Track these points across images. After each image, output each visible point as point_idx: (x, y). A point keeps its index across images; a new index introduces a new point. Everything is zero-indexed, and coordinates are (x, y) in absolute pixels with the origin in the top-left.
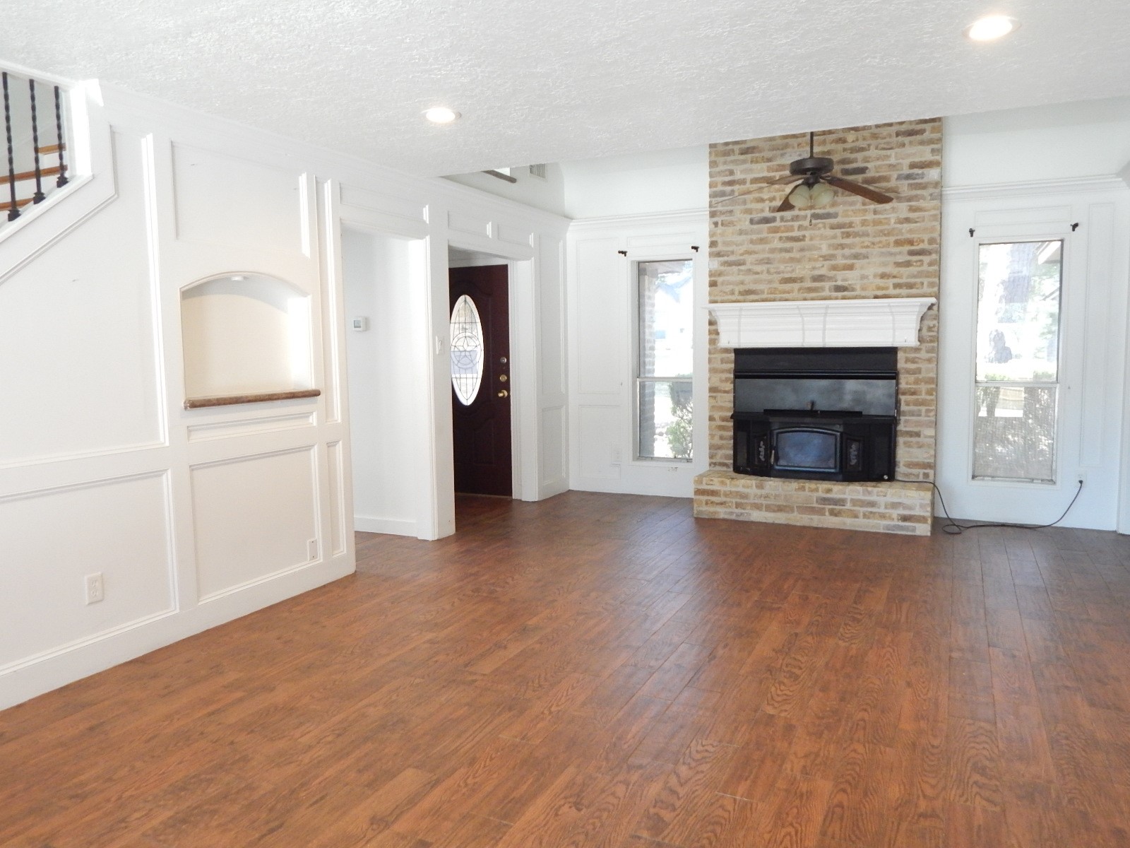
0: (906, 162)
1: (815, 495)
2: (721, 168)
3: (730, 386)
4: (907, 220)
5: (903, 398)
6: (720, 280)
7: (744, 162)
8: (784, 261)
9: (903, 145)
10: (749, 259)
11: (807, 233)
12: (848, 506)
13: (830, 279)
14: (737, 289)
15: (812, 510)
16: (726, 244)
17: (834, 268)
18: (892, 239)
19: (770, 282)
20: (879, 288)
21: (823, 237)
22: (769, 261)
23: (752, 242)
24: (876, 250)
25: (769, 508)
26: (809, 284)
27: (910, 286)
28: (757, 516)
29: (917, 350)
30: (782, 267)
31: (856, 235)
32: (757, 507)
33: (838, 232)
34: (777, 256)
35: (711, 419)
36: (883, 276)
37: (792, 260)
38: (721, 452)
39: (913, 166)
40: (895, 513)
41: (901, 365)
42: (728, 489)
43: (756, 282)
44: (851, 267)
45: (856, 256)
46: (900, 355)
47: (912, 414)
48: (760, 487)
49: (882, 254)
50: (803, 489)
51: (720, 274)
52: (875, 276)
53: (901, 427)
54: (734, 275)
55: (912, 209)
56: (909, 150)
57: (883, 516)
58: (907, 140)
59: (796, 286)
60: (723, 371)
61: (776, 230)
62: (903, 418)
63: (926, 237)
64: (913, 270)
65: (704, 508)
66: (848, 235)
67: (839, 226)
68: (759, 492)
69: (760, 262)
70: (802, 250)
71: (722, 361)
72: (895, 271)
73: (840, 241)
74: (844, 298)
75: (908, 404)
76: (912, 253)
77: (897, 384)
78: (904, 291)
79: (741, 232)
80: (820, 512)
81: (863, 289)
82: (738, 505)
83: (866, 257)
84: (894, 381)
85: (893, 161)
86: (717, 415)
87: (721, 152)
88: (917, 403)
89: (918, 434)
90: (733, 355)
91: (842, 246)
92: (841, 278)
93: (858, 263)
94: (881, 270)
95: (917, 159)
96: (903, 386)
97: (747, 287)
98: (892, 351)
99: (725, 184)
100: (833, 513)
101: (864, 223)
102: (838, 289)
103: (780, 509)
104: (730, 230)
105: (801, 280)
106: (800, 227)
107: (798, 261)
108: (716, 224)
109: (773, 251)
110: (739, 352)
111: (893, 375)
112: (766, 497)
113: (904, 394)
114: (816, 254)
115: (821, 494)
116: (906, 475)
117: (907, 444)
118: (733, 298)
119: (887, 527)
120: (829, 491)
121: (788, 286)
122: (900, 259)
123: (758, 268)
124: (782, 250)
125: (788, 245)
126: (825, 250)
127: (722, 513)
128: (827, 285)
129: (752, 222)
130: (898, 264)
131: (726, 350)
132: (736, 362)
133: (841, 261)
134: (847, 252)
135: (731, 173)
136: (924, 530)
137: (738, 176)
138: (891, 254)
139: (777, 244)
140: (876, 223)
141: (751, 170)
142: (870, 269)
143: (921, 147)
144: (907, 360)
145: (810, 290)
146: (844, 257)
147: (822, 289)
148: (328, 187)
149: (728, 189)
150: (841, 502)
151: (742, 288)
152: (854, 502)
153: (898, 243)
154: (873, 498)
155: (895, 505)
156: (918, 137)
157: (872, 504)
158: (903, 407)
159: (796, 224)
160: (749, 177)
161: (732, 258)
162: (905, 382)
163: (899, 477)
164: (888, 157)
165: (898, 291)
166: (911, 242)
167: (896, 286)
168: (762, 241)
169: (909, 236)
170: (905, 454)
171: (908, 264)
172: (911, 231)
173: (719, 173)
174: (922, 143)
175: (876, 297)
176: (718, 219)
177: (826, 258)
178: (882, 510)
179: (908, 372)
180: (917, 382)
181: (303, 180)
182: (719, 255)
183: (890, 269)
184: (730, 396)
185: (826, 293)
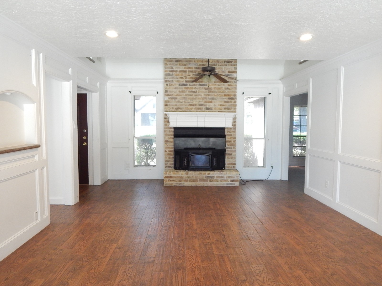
0: (227, 71)
1: (205, 175)
2: (169, 66)
3: (172, 140)
4: (228, 88)
5: (227, 143)
6: (168, 104)
7: (177, 65)
8: (190, 99)
9: (226, 65)
10: (179, 97)
11: (197, 90)
12: (215, 178)
13: (205, 105)
14: (174, 107)
15: (204, 181)
16: (170, 92)
17: (206, 102)
18: (223, 94)
19: (185, 105)
20: (220, 109)
21: (202, 92)
22: (185, 99)
23: (179, 92)
24: (219, 97)
25: (190, 181)
26: (198, 107)
27: (229, 109)
28: (186, 184)
29: (231, 128)
30: (189, 101)
31: (213, 92)
32: (186, 181)
33: (207, 90)
34: (188, 97)
35: (166, 151)
36: (221, 105)
37: (193, 98)
38: (169, 163)
39: (229, 72)
40: (229, 179)
41: (226, 133)
42: (176, 175)
43: (181, 105)
44: (211, 102)
45: (213, 99)
46: (226, 130)
47: (230, 148)
48: (187, 174)
49: (221, 98)
50: (201, 174)
51: (168, 102)
52: (218, 105)
53: (226, 152)
54: (173, 102)
55: (229, 85)
56: (228, 67)
57: (226, 181)
58: (227, 64)
59: (194, 107)
60: (170, 135)
61: (187, 88)
62: (227, 150)
63: (233, 94)
64: (229, 104)
65: (168, 183)
66: (210, 92)
67: (208, 88)
68: (186, 176)
69: (182, 99)
70: (196, 95)
71: (169, 131)
72: (224, 104)
73: (208, 93)
74: (209, 112)
75: (228, 145)
76: (229, 99)
77: (226, 139)
78: (227, 110)
79: (176, 88)
80: (207, 181)
81: (215, 109)
82: (179, 181)
83: (216, 99)
84: (225, 138)
85: (223, 70)
86: (167, 150)
87: (168, 61)
88: (231, 145)
89: (231, 154)
90: (173, 129)
91: (208, 95)
92: (208, 105)
93: (213, 101)
94: (220, 103)
95: (230, 70)
96: (227, 139)
97: (178, 107)
98: (223, 129)
99: (170, 71)
100: (210, 181)
101: (215, 88)
102: (207, 109)
103: (194, 181)
104: (172, 87)
105: (196, 105)
106: (195, 88)
107: (195, 99)
108: (167, 85)
109: (186, 95)
110: (175, 128)
111: (224, 136)
112: (189, 177)
113: (227, 142)
114: (200, 97)
115: (207, 175)
116: (228, 167)
117: (228, 158)
118: (173, 110)
119: (227, 184)
120: (209, 174)
121: (191, 107)
122: (226, 100)
123: (181, 101)
124: (189, 95)
125: (191, 93)
126: (203, 96)
127: (174, 184)
128: (204, 107)
129: (179, 85)
130: (225, 102)
131: (171, 128)
132: (174, 132)
133: (208, 100)
134: (210, 97)
135: (172, 68)
136: (237, 184)
137: (175, 69)
138: (223, 99)
139: (188, 93)
140: (219, 88)
141: (179, 68)
142: (217, 103)
143: (231, 66)
144: (228, 132)
145: (199, 109)
146: (209, 98)
147: (202, 108)
148: (41, 56)
149: (171, 73)
150: (213, 177)
151: (176, 107)
152: (217, 177)
153: (225, 95)
154: (223, 175)
155: (229, 177)
156: (231, 63)
157: (222, 177)
158: (227, 146)
159: (194, 87)
160: (178, 70)
161: (172, 97)
162: (228, 138)
163: (226, 168)
164: (222, 68)
165: (225, 110)
166: (229, 95)
167: (225, 108)
168: (183, 92)
169: (228, 93)
170: (228, 161)
171: (228, 102)
172: (229, 92)
173: (168, 68)
174: (232, 65)
175: (219, 112)
176: (168, 83)
177: (203, 98)
178: (225, 179)
179: (228, 135)
180: (231, 138)
181: (33, 52)
182: (168, 95)
183: (223, 103)
184: (172, 144)
185: (204, 110)
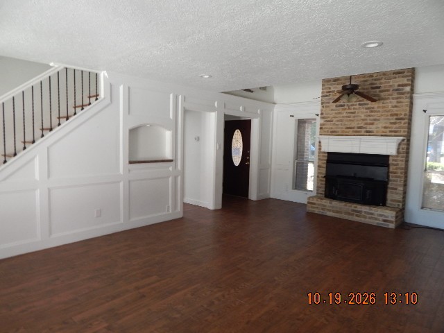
0: (397, 84)
1: (351, 208)
2: (326, 86)
3: (325, 166)
4: (396, 106)
5: (391, 175)
6: (324, 127)
7: (335, 84)
8: (347, 121)
9: (395, 78)
10: (334, 119)
11: (357, 111)
12: (363, 214)
13: (364, 128)
14: (330, 130)
15: (349, 214)
16: (327, 114)
17: (366, 124)
18: (389, 113)
19: (342, 128)
20: (383, 132)
21: (362, 112)
22: (341, 121)
23: (336, 113)
24: (383, 118)
25: (333, 211)
26: (356, 129)
27: (396, 132)
28: (329, 214)
29: (397, 156)
30: (346, 123)
31: (375, 112)
32: (330, 211)
33: (368, 110)
34: (346, 119)
35: (318, 177)
36: (385, 127)
37: (350, 120)
38: (321, 189)
39: (399, 86)
40: (381, 218)
41: (391, 162)
42: (319, 203)
43: (336, 128)
44: (372, 124)
45: (375, 120)
46: (390, 158)
47: (394, 181)
48: (331, 203)
49: (385, 119)
50: (346, 205)
51: (323, 125)
52: (382, 127)
53: (389, 186)
54: (329, 125)
55: (398, 102)
56: (397, 79)
57: (376, 219)
58: (397, 76)
59: (351, 130)
60: (323, 160)
61: (345, 109)
62: (390, 182)
63: (403, 113)
64: (397, 125)
65: (310, 209)
66: (372, 112)
67: (368, 108)
68: (330, 205)
69: (338, 121)
70: (354, 117)
71: (323, 156)
72: (390, 126)
73: (369, 114)
74: (369, 135)
75: (392, 177)
76: (397, 119)
77: (389, 169)
78: (393, 134)
79: (332, 110)
80: (352, 215)
81: (377, 132)
82: (322, 209)
83: (379, 120)
84: (386, 168)
85: (391, 84)
86: (320, 176)
87: (326, 82)
88: (396, 177)
89: (396, 189)
90: (327, 155)
91: (370, 116)
92: (369, 128)
93: (375, 122)
94: (384, 125)
95: (401, 83)
96: (391, 170)
97: (333, 130)
98: (387, 157)
99: (327, 92)
100: (357, 216)
101: (379, 107)
102: (367, 132)
103: (337, 212)
104: (327, 109)
105: (353, 128)
106: (354, 109)
107: (353, 121)
108: (323, 107)
109: (343, 117)
110: (328, 153)
111: (387, 165)
112: (332, 207)
113: (391, 173)
114: (359, 118)
115: (353, 208)
116: (390, 204)
117: (392, 193)
118: (329, 133)
119: (378, 223)
120: (356, 207)
121: (348, 130)
122: (392, 121)
123: (337, 123)
124: (346, 117)
125: (349, 115)
126: (363, 117)
127: (316, 211)
128: (363, 130)
129: (336, 106)
130: (391, 123)
131: (325, 153)
132: (328, 157)
133: (369, 121)
134: (371, 118)
135: (330, 88)
136: (392, 226)
137: (332, 89)
138: (388, 119)
139: (345, 114)
140: (383, 107)
141: (336, 87)
142: (380, 125)
143: (403, 79)
144: (393, 160)
145: (356, 132)
146: (370, 120)
147: (361, 132)
148: (180, 98)
149: (328, 94)
150: (360, 212)
151: (331, 130)
152: (365, 212)
153: (392, 115)
154: (373, 212)
155: (381, 215)
156: (402, 75)
157: (372, 214)
158: (391, 178)
159: (352, 107)
160: (336, 90)
161: (328, 119)
162: (392, 168)
163: (388, 205)
164: (389, 82)
165: (391, 134)
166: (397, 115)
167: (390, 131)
168: (339, 113)
169: (396, 112)
170: (390, 196)
171: (395, 123)
172: (397, 111)
173: (326, 88)
174: (403, 77)
175: (382, 136)
176: (324, 105)
177: (363, 120)
178: (376, 217)
179: (393, 165)
180: (397, 169)
181: (171, 95)
182: (323, 118)
183: (388, 125)
184: (325, 169)
185: (363, 133)
